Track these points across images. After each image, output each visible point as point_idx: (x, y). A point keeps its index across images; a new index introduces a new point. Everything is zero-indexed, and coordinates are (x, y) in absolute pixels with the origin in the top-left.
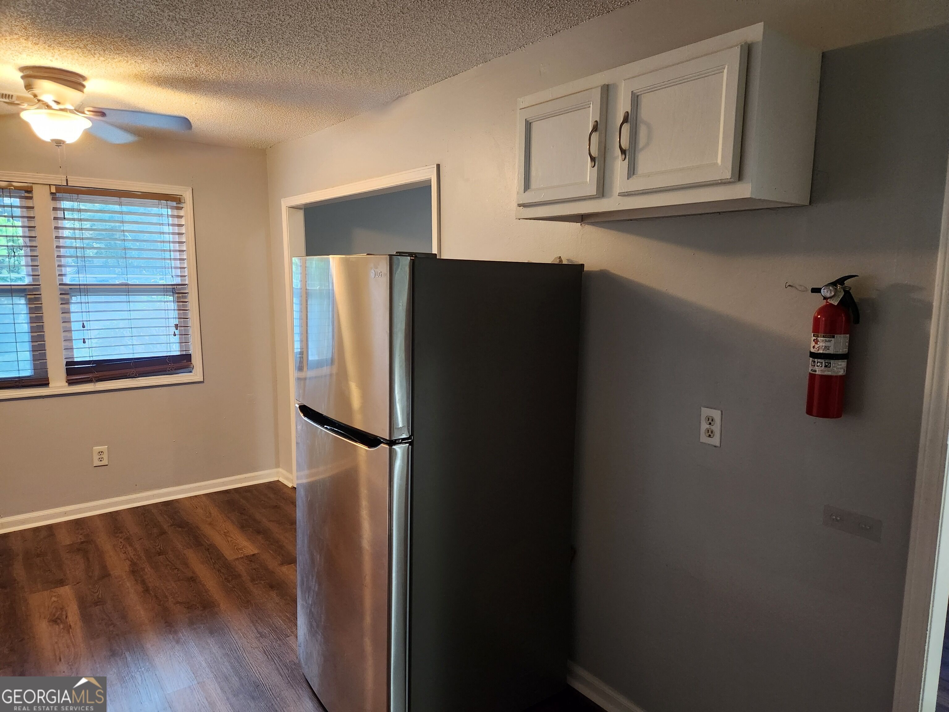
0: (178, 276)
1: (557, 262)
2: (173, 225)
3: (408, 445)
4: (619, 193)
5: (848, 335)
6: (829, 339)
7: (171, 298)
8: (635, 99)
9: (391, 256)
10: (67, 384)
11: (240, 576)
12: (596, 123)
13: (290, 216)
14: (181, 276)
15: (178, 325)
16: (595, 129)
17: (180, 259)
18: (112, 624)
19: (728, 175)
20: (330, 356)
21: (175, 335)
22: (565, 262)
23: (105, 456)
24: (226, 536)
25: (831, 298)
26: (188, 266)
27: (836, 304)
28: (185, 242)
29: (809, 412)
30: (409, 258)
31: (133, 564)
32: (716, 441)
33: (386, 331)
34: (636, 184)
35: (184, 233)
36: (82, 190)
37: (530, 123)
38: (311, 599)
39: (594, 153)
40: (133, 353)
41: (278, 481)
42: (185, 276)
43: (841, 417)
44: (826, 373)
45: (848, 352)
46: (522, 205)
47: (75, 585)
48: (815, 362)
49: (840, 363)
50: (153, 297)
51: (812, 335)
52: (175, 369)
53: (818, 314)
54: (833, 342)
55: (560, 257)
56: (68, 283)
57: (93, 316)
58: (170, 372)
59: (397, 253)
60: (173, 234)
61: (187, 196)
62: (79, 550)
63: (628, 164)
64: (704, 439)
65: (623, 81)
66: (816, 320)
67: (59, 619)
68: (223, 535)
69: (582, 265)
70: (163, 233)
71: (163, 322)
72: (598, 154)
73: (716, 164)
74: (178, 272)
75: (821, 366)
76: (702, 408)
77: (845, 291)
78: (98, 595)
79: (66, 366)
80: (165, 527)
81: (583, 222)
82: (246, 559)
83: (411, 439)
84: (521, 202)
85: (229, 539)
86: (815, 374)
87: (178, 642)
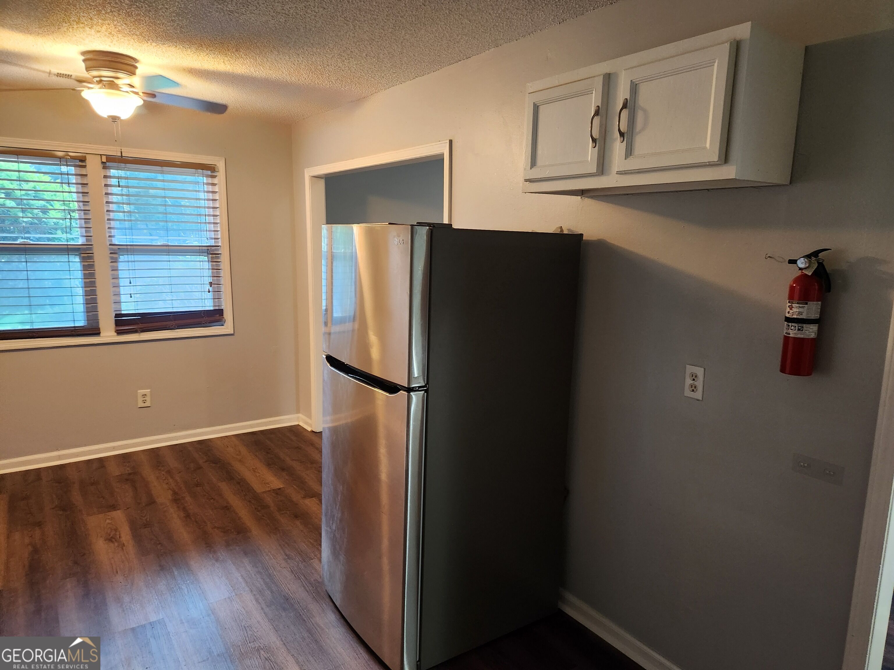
0: (212, 238)
1: (558, 232)
2: (208, 192)
3: (424, 392)
4: (617, 172)
5: (820, 303)
6: (802, 305)
7: (206, 258)
8: (634, 88)
9: (412, 226)
10: (116, 334)
11: (267, 507)
12: (598, 108)
13: (312, 185)
14: (215, 239)
15: (212, 282)
16: (597, 113)
17: (214, 223)
18: (160, 544)
19: (715, 158)
20: (352, 314)
21: (209, 292)
22: (565, 232)
23: (148, 398)
24: (255, 472)
25: (805, 268)
26: (221, 229)
27: (810, 274)
28: (218, 207)
29: (783, 370)
30: (428, 228)
31: (175, 493)
32: (698, 395)
33: (407, 292)
34: (633, 164)
35: (217, 199)
36: (129, 160)
37: (538, 106)
38: (334, 525)
39: (596, 135)
40: (173, 308)
41: (298, 425)
42: (218, 239)
43: (811, 375)
44: (799, 336)
45: (820, 318)
46: (529, 180)
47: (125, 510)
48: (789, 326)
49: (811, 327)
50: (187, 256)
51: (788, 302)
52: (209, 323)
53: (793, 282)
54: (806, 308)
55: (561, 227)
56: (117, 243)
57: (138, 274)
58: (204, 325)
59: (417, 223)
60: (208, 200)
61: (221, 165)
62: (127, 480)
63: (626, 145)
64: (688, 393)
65: (623, 71)
66: (792, 289)
67: (114, 538)
68: (252, 471)
69: (582, 235)
70: (199, 199)
71: (198, 280)
72: (599, 137)
73: (705, 148)
74: (212, 235)
75: (794, 329)
76: (688, 366)
77: (818, 262)
78: (147, 519)
79: (115, 318)
80: (201, 462)
81: (583, 196)
82: (273, 493)
83: (426, 387)
84: (528, 178)
85: (258, 475)
86: (789, 337)
87: (217, 560)
